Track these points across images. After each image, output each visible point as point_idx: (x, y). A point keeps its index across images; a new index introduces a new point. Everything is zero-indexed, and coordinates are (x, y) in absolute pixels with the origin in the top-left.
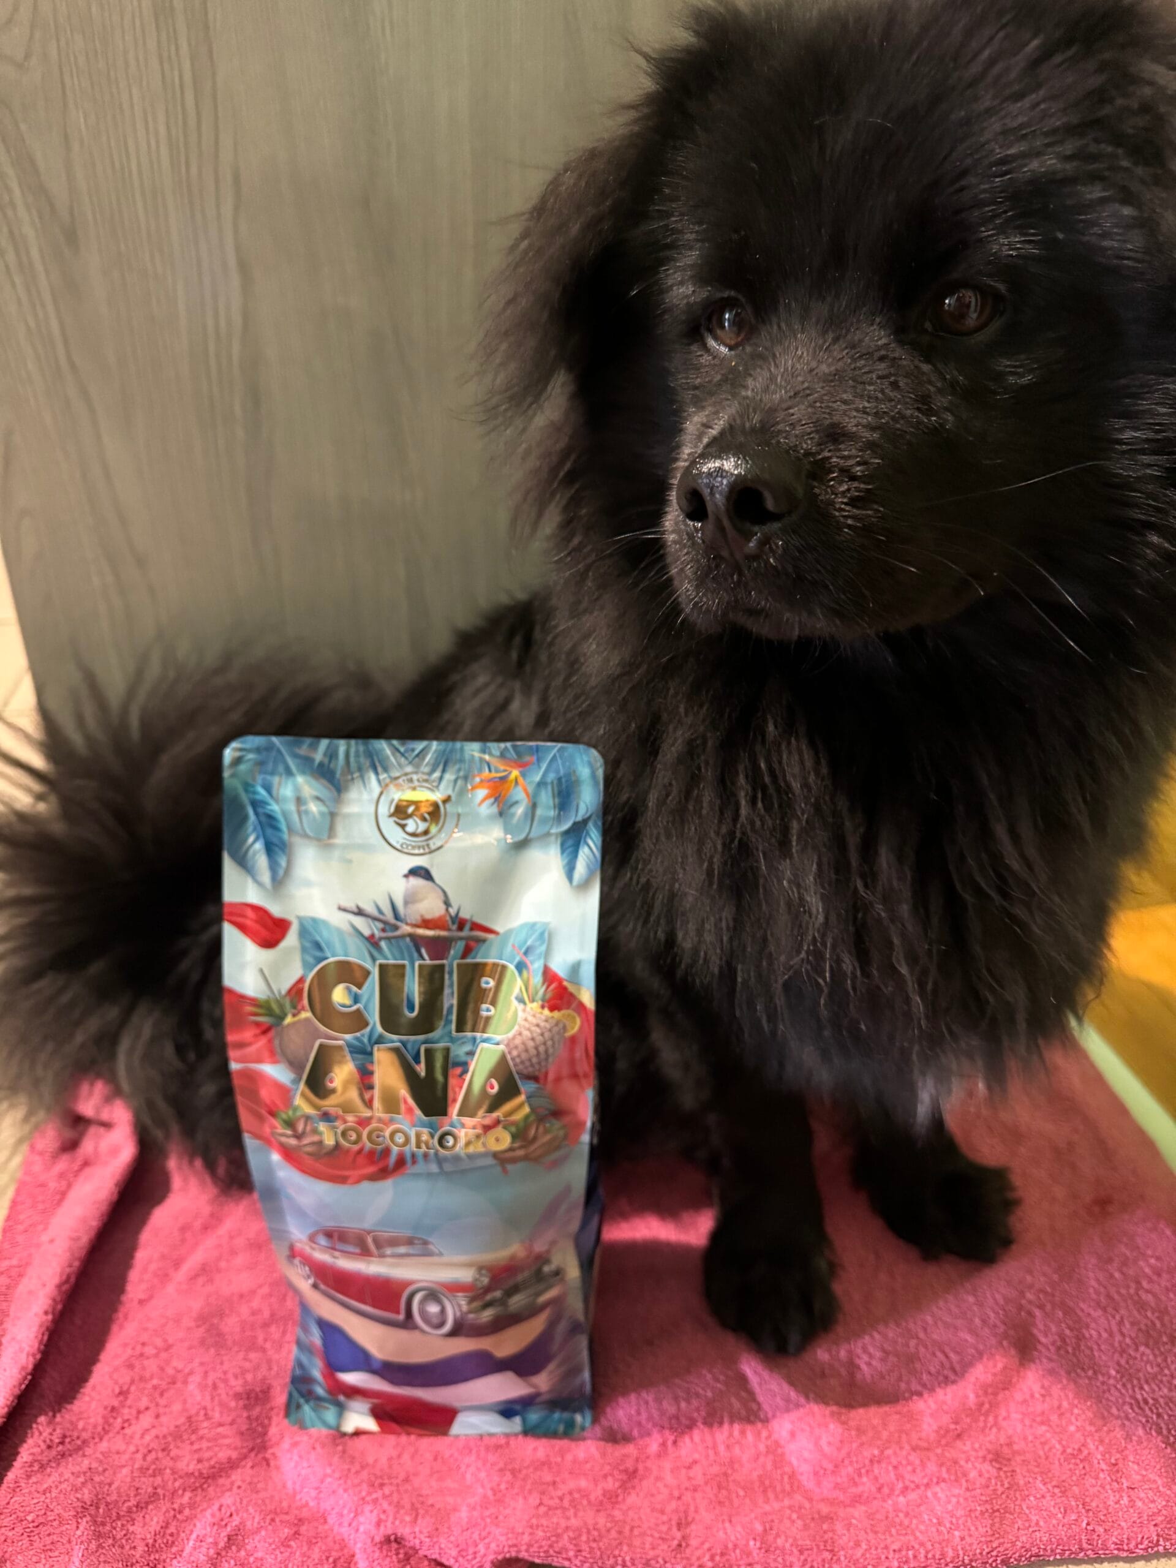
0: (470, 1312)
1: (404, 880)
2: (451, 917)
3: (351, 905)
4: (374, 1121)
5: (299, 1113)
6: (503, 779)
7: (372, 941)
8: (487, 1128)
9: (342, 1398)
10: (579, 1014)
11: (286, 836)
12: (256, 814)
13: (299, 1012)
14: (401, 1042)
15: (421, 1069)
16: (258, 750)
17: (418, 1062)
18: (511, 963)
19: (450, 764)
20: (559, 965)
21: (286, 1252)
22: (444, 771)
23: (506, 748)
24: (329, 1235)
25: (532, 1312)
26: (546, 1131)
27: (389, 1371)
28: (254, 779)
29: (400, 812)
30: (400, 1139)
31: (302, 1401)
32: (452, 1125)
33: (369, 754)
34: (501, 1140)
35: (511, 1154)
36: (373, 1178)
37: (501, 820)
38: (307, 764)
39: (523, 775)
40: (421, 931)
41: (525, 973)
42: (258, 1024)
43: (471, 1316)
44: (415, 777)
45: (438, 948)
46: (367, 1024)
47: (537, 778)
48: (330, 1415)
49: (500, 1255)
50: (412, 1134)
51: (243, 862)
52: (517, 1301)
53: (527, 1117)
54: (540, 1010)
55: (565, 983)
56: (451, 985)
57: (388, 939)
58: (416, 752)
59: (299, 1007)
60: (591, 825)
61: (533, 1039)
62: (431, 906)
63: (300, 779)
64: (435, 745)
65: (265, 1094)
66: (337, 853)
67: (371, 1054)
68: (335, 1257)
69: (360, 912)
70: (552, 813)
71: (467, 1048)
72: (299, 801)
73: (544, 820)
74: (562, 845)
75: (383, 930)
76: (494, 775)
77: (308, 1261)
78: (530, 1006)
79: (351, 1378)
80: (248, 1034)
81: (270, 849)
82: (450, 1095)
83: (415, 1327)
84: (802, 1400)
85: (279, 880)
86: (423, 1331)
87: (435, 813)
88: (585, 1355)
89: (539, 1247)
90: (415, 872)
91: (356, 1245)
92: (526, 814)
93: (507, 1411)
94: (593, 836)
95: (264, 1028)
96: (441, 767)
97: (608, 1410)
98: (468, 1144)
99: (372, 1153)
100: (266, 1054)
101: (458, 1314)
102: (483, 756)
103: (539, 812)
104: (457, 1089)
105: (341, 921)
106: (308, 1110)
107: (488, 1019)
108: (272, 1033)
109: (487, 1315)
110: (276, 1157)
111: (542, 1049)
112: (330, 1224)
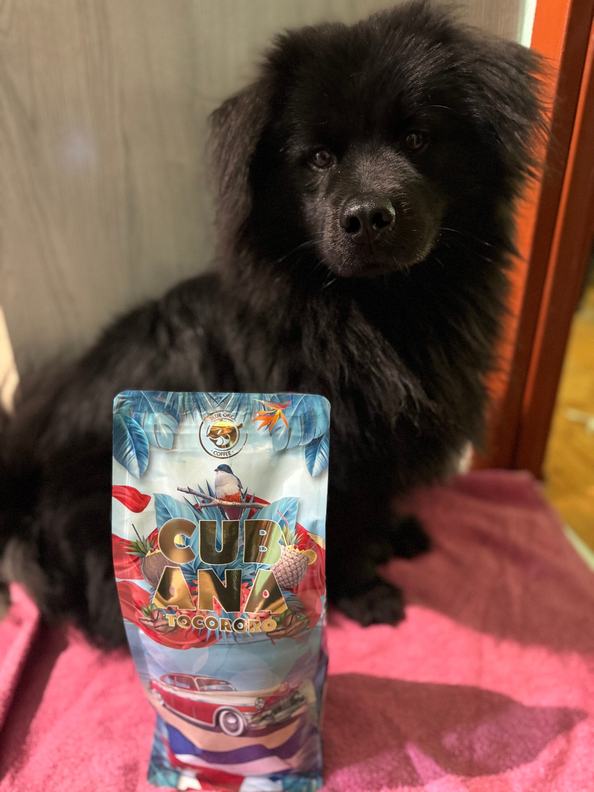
0: (253, 723)
1: (216, 472)
2: (242, 494)
3: (185, 487)
4: (197, 613)
5: (155, 608)
6: (273, 414)
7: (196, 507)
8: (263, 618)
9: (179, 769)
10: (316, 552)
11: (148, 448)
12: (131, 434)
13: (155, 550)
14: (213, 567)
15: (225, 583)
16: (132, 398)
17: (223, 579)
18: (277, 522)
19: (242, 406)
20: (305, 523)
21: (148, 686)
22: (238, 410)
23: (274, 396)
24: (172, 677)
25: (288, 721)
26: (297, 620)
27: (206, 755)
28: (130, 415)
29: (213, 434)
30: (212, 624)
31: (156, 769)
32: (242, 616)
33: (196, 400)
34: (271, 625)
35: (277, 633)
36: (197, 646)
37: (271, 438)
38: (160, 406)
39: (284, 412)
40: (225, 503)
41: (285, 527)
42: (131, 556)
43: (253, 725)
44: (222, 413)
45: (235, 512)
46: (194, 556)
47: (292, 414)
48: (172, 778)
49: (270, 690)
50: (219, 620)
51: (123, 463)
52: (280, 716)
53: (286, 612)
54: (294, 549)
55: (308, 534)
56: (242, 534)
57: (206, 507)
58: (222, 399)
59: (155, 547)
60: (323, 441)
61: (289, 566)
62: (231, 488)
63: (156, 415)
64: (233, 395)
65: (135, 596)
66: (177, 457)
67: (196, 574)
68: (175, 690)
69: (190, 491)
70: (300, 434)
71: (251, 571)
72: (155, 427)
73: (296, 438)
74: (306, 452)
75: (203, 502)
76: (267, 412)
77: (160, 691)
78: (287, 547)
79: (184, 758)
80: (125, 562)
81: (139, 455)
82: (242, 599)
83: (221, 731)
84: (443, 773)
85: (144, 473)
86: (226, 734)
87: (233, 434)
88: (318, 746)
89: (292, 686)
90: (222, 468)
91: (187, 683)
92: (285, 435)
93: (274, 778)
94: (324, 447)
95: (134, 558)
96: (237, 408)
97: (331, 778)
98: (251, 627)
99: (196, 631)
100: (135, 574)
101: (246, 724)
102: (260, 401)
103: (293, 433)
104: (245, 596)
105: (179, 496)
106: (159, 605)
107: (264, 553)
108: (139, 561)
109: (263, 724)
110: (141, 632)
111: (294, 572)
112: (173, 672)
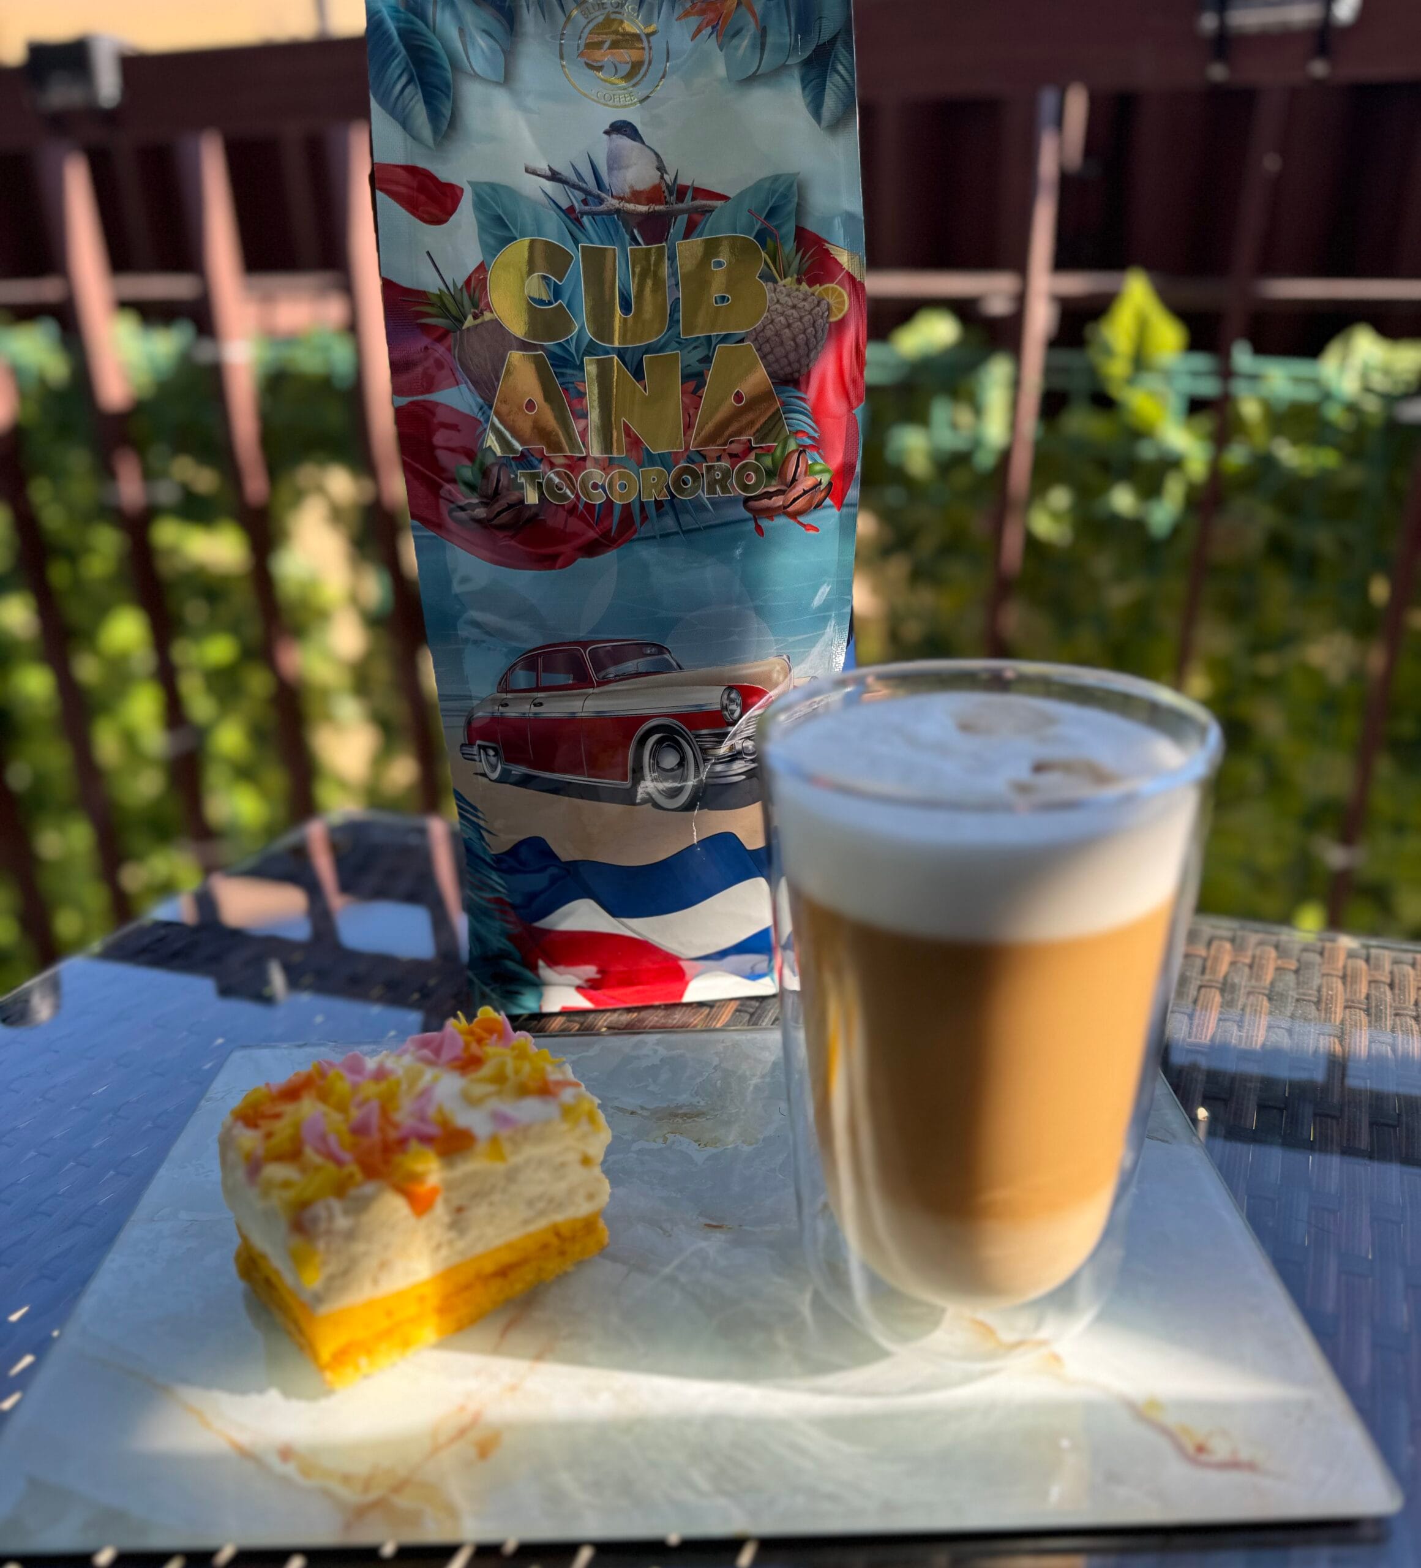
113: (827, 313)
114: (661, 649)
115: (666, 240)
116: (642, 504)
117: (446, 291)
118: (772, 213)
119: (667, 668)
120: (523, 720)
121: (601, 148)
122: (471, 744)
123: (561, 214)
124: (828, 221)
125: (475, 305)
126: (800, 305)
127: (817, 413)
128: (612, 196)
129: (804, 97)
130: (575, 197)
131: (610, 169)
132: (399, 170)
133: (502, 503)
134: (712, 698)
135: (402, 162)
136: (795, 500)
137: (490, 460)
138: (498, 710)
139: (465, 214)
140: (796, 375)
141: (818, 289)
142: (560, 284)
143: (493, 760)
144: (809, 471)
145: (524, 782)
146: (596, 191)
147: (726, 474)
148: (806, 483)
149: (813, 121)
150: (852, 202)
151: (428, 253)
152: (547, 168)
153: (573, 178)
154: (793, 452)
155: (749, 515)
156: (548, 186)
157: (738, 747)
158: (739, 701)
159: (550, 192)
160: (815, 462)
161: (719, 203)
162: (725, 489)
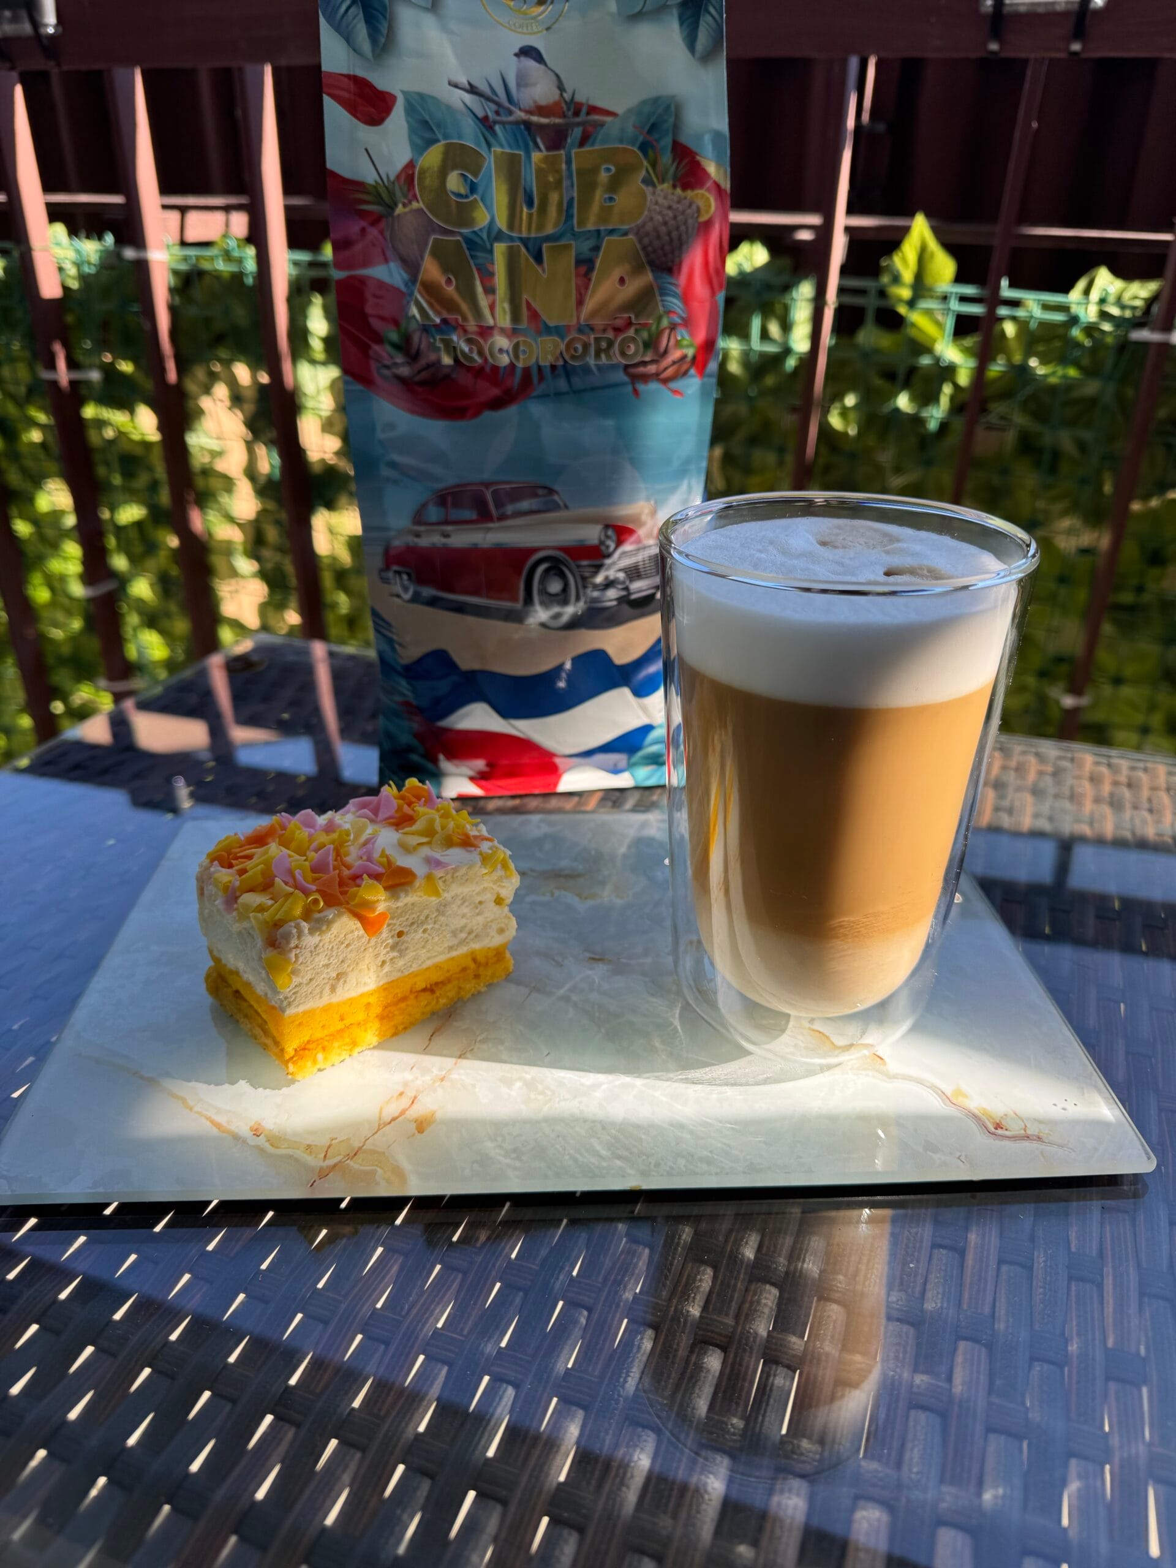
113: (696, 215)
114: (551, 491)
115: (564, 148)
116: (540, 368)
117: (380, 182)
118: (653, 128)
119: (555, 507)
120: (434, 550)
121: (512, 67)
122: (387, 567)
123: (478, 122)
124: (699, 137)
125: (405, 197)
126: (675, 206)
127: (686, 298)
128: (520, 109)
129: (681, 32)
130: (490, 109)
131: (519, 85)
132: (343, 78)
133: (423, 362)
134: (591, 534)
135: (345, 71)
136: (666, 369)
137: (413, 326)
138: (412, 540)
139: (397, 120)
140: (670, 264)
141: (690, 193)
142: (475, 181)
143: (406, 583)
144: (678, 344)
145: (433, 602)
146: (507, 104)
147: (611, 344)
148: (676, 355)
149: (689, 55)
150: (720, 122)
151: (366, 150)
152: (466, 83)
153: (487, 91)
154: (665, 329)
155: (626, 379)
156: (468, 98)
157: (612, 577)
158: (614, 537)
159: (469, 104)
160: (683, 338)
161: (608, 119)
162: (609, 357)
